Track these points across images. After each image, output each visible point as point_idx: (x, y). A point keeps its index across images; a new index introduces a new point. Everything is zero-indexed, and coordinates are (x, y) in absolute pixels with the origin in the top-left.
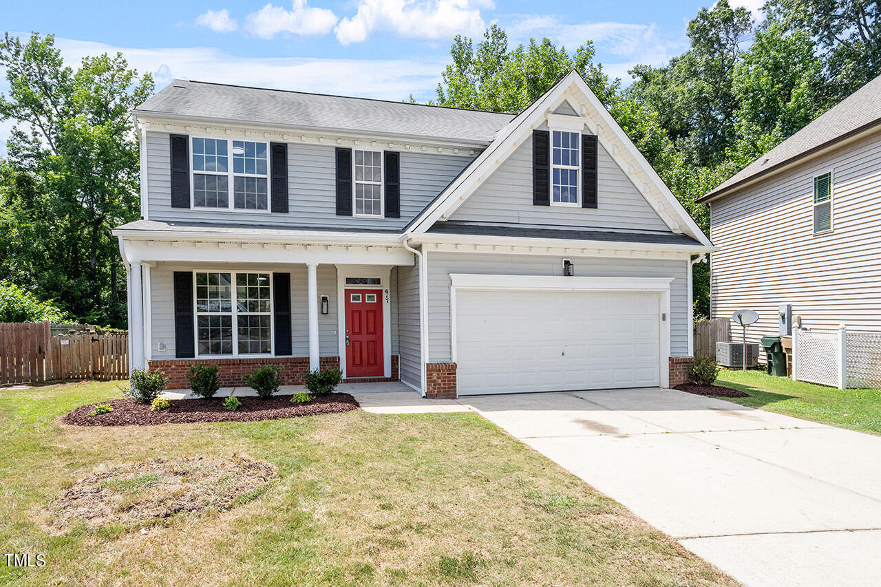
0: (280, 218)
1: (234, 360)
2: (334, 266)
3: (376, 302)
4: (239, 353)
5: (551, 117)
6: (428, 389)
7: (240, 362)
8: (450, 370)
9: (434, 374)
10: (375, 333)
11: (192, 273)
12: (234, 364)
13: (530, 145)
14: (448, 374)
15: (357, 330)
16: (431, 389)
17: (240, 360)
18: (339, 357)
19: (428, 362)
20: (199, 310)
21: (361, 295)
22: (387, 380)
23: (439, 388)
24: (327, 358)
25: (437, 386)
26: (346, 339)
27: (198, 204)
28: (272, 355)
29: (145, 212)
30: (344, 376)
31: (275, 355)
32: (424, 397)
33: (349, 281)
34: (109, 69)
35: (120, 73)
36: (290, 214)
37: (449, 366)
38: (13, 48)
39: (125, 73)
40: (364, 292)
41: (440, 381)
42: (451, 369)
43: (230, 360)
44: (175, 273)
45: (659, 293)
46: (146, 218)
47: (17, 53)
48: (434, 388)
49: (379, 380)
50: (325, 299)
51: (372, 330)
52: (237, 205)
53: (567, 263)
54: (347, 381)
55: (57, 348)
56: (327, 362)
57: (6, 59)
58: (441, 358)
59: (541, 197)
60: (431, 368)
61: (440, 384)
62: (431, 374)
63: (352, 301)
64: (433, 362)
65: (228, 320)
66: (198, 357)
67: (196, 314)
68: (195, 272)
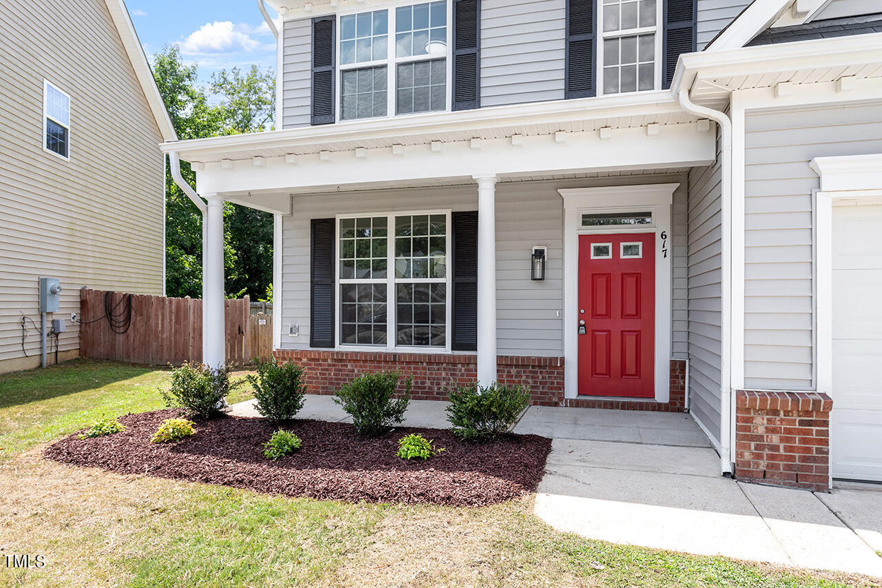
1: (386, 355)
3: (640, 256)
4: (399, 342)
6: (739, 454)
7: (395, 359)
8: (808, 413)
9: (757, 420)
10: (638, 314)
11: (334, 220)
12: (386, 362)
14: (801, 423)
15: (601, 309)
16: (747, 456)
17: (395, 355)
18: (563, 360)
19: (742, 388)
20: (347, 271)
21: (610, 245)
22: (659, 407)
23: (771, 457)
25: (766, 452)
26: (580, 325)
27: (346, 116)
28: (447, 350)
30: (571, 391)
31: (452, 349)
32: (725, 474)
33: (588, 220)
37: (806, 402)
40: (616, 239)
41: (775, 439)
42: (812, 410)
43: (380, 354)
44: (312, 221)
48: (759, 456)
50: (539, 254)
51: (631, 309)
52: (401, 108)
54: (576, 404)
55: (255, 328)
56: (540, 366)
58: (782, 379)
60: (748, 404)
61: (776, 448)
62: (750, 420)
63: (592, 257)
64: (758, 387)
65: (382, 289)
66: (339, 347)
67: (339, 281)
68: (338, 219)
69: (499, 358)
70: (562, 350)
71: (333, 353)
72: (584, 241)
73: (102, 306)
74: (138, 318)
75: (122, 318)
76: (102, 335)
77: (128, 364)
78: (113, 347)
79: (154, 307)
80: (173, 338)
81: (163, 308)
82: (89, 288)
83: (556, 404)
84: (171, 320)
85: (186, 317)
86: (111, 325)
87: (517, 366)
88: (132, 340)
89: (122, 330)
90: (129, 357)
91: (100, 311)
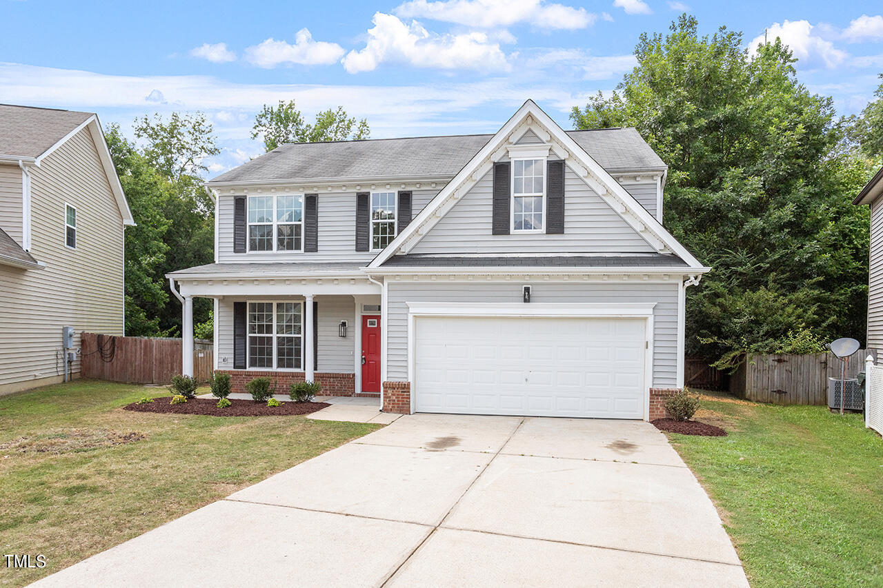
0: (311, 257)
1: (272, 372)
2: (351, 295)
4: (278, 367)
6: (384, 403)
7: (276, 374)
8: (403, 389)
9: (389, 391)
11: (246, 303)
12: (272, 376)
13: (491, 178)
14: (402, 392)
15: (372, 351)
16: (386, 403)
17: (276, 373)
18: (354, 375)
19: (386, 381)
20: (253, 330)
21: (376, 320)
23: (393, 404)
24: (343, 374)
25: (391, 402)
26: (362, 359)
27: (253, 248)
28: (301, 370)
30: (358, 389)
31: (304, 370)
32: (381, 411)
33: (366, 308)
34: (331, 123)
35: (343, 123)
36: (319, 253)
37: (403, 385)
38: (269, 116)
39: (346, 123)
40: (379, 318)
41: (394, 398)
42: (405, 388)
43: (269, 372)
44: (235, 303)
45: (646, 319)
46: (217, 262)
47: (272, 119)
48: (389, 404)
50: (344, 324)
52: (280, 247)
53: (527, 290)
54: (359, 395)
56: (343, 378)
57: (265, 125)
58: (397, 378)
59: (501, 226)
60: (389, 386)
61: (394, 401)
62: (387, 391)
63: (368, 326)
64: (390, 380)
65: (270, 340)
66: (248, 369)
67: (248, 335)
68: (248, 302)
70: (354, 370)
71: (245, 372)
72: (365, 318)
73: (95, 343)
74: (119, 352)
75: (109, 352)
76: (96, 362)
77: (113, 382)
78: (103, 370)
79: (130, 345)
80: (142, 366)
81: (136, 345)
82: (86, 332)
83: (350, 396)
84: (141, 353)
85: (151, 352)
86: (102, 356)
87: (333, 378)
88: (115, 366)
89: (108, 360)
90: (113, 377)
91: (94, 348)
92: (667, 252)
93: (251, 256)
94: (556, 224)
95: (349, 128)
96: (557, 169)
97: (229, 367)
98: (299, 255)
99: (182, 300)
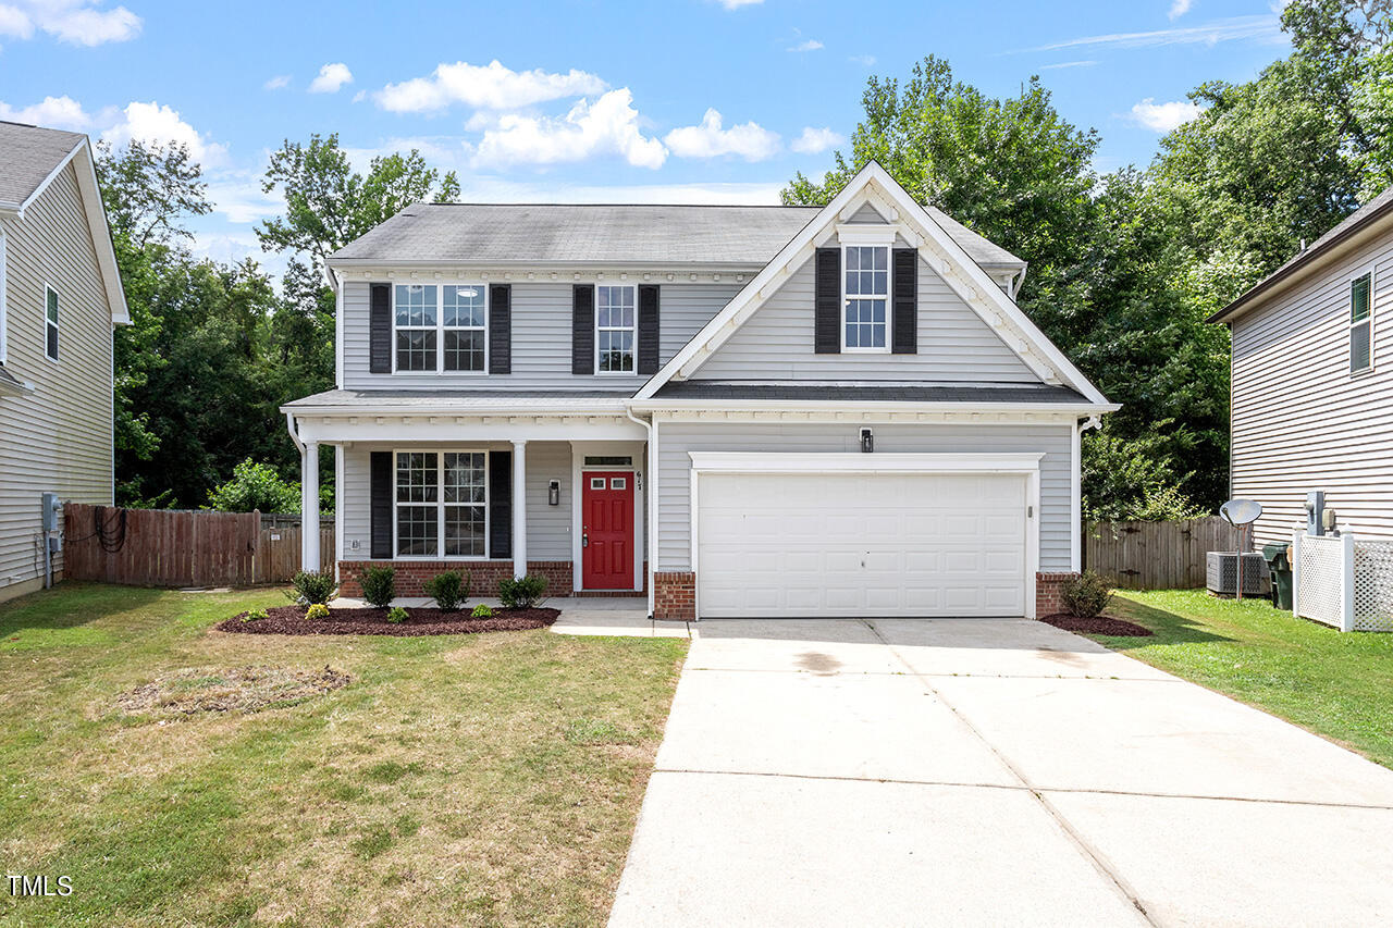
0: (500, 382)
1: (438, 563)
2: (568, 442)
3: (624, 488)
4: (447, 554)
5: (841, 228)
6: (656, 606)
7: (446, 566)
8: (686, 583)
9: (663, 587)
10: (623, 529)
11: (391, 453)
12: (438, 568)
13: (812, 270)
14: (683, 587)
15: (598, 526)
16: (659, 606)
17: (445, 563)
18: (572, 563)
19: (657, 571)
20: (403, 496)
21: (604, 479)
22: (636, 595)
23: (670, 606)
24: (555, 563)
25: (667, 604)
26: (584, 538)
27: (401, 367)
28: (486, 558)
29: (340, 382)
30: (578, 586)
31: (491, 557)
32: (650, 617)
33: (589, 461)
34: (400, 174)
35: (417, 176)
36: (513, 375)
37: (684, 576)
38: (293, 157)
39: (423, 175)
40: (609, 475)
41: (671, 597)
42: (687, 581)
43: (433, 563)
44: (372, 453)
45: (1026, 476)
46: (341, 388)
47: (298, 163)
48: (664, 606)
49: (625, 595)
50: (555, 485)
51: (618, 526)
52: (449, 366)
53: (866, 434)
54: (580, 595)
55: (267, 544)
56: (555, 568)
57: (286, 172)
58: (674, 566)
59: (827, 341)
60: (661, 579)
61: (672, 601)
62: (660, 587)
63: (592, 488)
64: (664, 570)
65: (433, 512)
66: (396, 558)
67: (396, 504)
68: (395, 453)
69: (528, 563)
70: (572, 557)
71: (393, 563)
72: (586, 476)
73: (90, 522)
74: (134, 535)
75: (114, 536)
76: (92, 554)
77: (123, 585)
78: (104, 567)
79: (152, 522)
80: (174, 556)
81: (162, 523)
82: (73, 502)
83: (567, 596)
84: (172, 536)
85: (189, 533)
86: (102, 543)
87: (539, 569)
88: (126, 560)
89: (114, 548)
90: (122, 577)
91: (88, 528)
92: (1057, 383)
93: (399, 378)
94: (905, 340)
95: (426, 184)
96: (906, 261)
97: (364, 555)
98: (481, 378)
99: (302, 449)
